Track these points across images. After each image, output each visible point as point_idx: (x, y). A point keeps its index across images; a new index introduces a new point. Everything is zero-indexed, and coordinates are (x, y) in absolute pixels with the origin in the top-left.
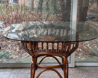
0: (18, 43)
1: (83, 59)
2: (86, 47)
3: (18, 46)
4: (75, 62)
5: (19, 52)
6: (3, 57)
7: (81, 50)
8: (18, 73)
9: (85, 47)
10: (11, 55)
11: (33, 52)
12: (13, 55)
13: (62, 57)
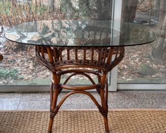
0: (31, 57)
1: (130, 80)
2: (134, 62)
3: (32, 61)
4: (118, 83)
5: (33, 70)
6: (9, 77)
7: (126, 67)
8: (31, 100)
9: (132, 63)
10: (21, 74)
11: (54, 65)
12: (24, 74)
13: (98, 75)
